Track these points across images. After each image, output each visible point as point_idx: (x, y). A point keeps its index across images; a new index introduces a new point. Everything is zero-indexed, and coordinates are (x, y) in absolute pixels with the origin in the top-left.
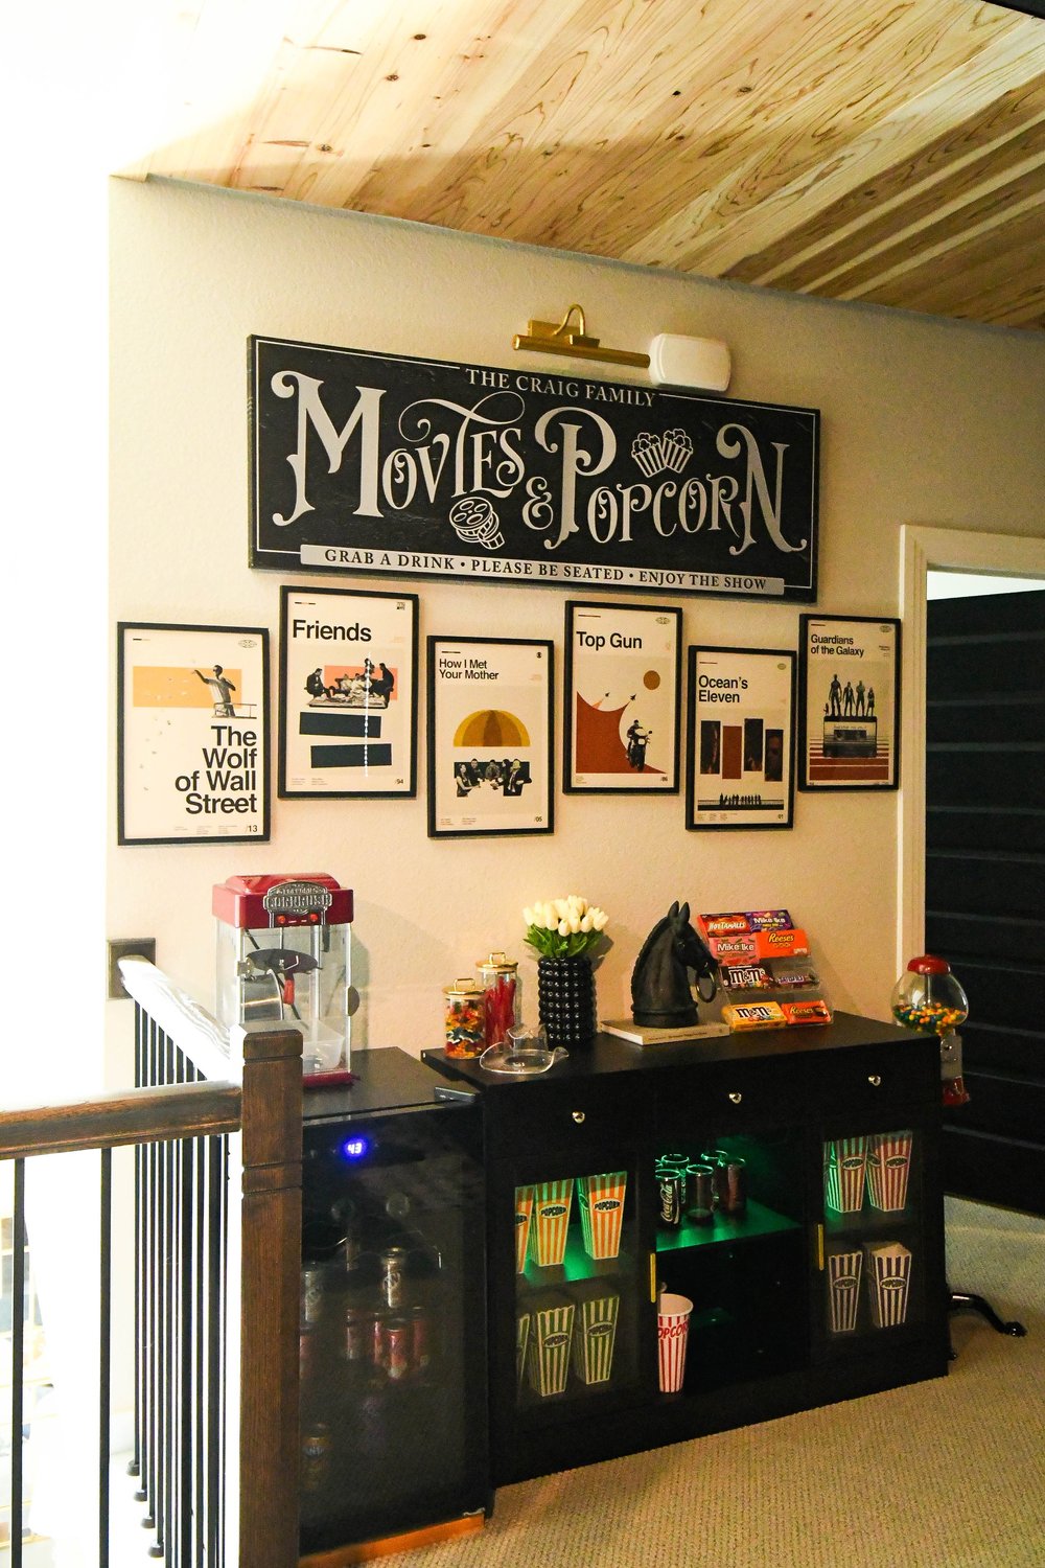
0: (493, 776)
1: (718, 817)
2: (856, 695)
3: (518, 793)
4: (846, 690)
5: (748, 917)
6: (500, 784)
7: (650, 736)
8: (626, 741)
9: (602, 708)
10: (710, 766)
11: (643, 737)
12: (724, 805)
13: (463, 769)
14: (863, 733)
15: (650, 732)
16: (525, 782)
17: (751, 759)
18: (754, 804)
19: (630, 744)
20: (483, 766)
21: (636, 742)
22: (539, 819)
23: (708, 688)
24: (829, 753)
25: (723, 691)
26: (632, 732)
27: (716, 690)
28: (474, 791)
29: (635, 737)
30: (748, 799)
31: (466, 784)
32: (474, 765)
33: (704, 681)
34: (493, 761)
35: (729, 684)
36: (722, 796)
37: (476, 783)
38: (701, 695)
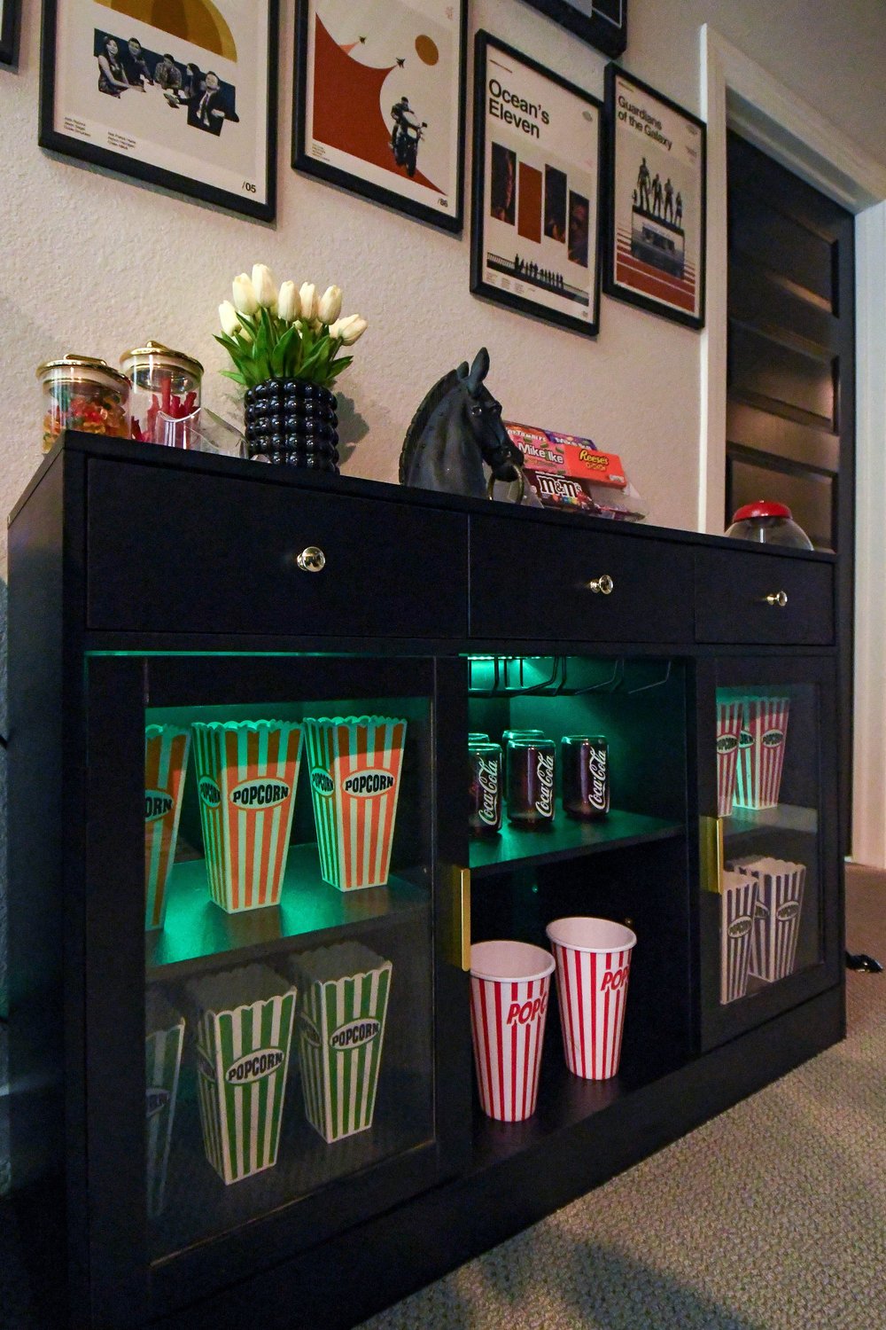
0: (168, 82)
1: (512, 286)
2: (664, 193)
3: (215, 128)
4: (655, 182)
5: (550, 437)
6: (183, 102)
7: (423, 130)
8: (390, 123)
9: (353, 54)
10: (503, 210)
11: (415, 128)
12: (517, 270)
13: (112, 47)
14: (671, 244)
15: (425, 125)
16: (227, 117)
17: (552, 222)
18: (553, 284)
19: (395, 129)
20: (152, 59)
21: (405, 130)
22: (251, 188)
23: (500, 100)
24: (637, 253)
25: (519, 113)
26: (399, 110)
27: (508, 107)
28: (131, 93)
29: (405, 124)
30: (549, 275)
31: (117, 76)
32: (133, 48)
33: (496, 89)
34: (170, 57)
35: (527, 108)
36: (517, 259)
37: (135, 81)
38: (491, 107)
